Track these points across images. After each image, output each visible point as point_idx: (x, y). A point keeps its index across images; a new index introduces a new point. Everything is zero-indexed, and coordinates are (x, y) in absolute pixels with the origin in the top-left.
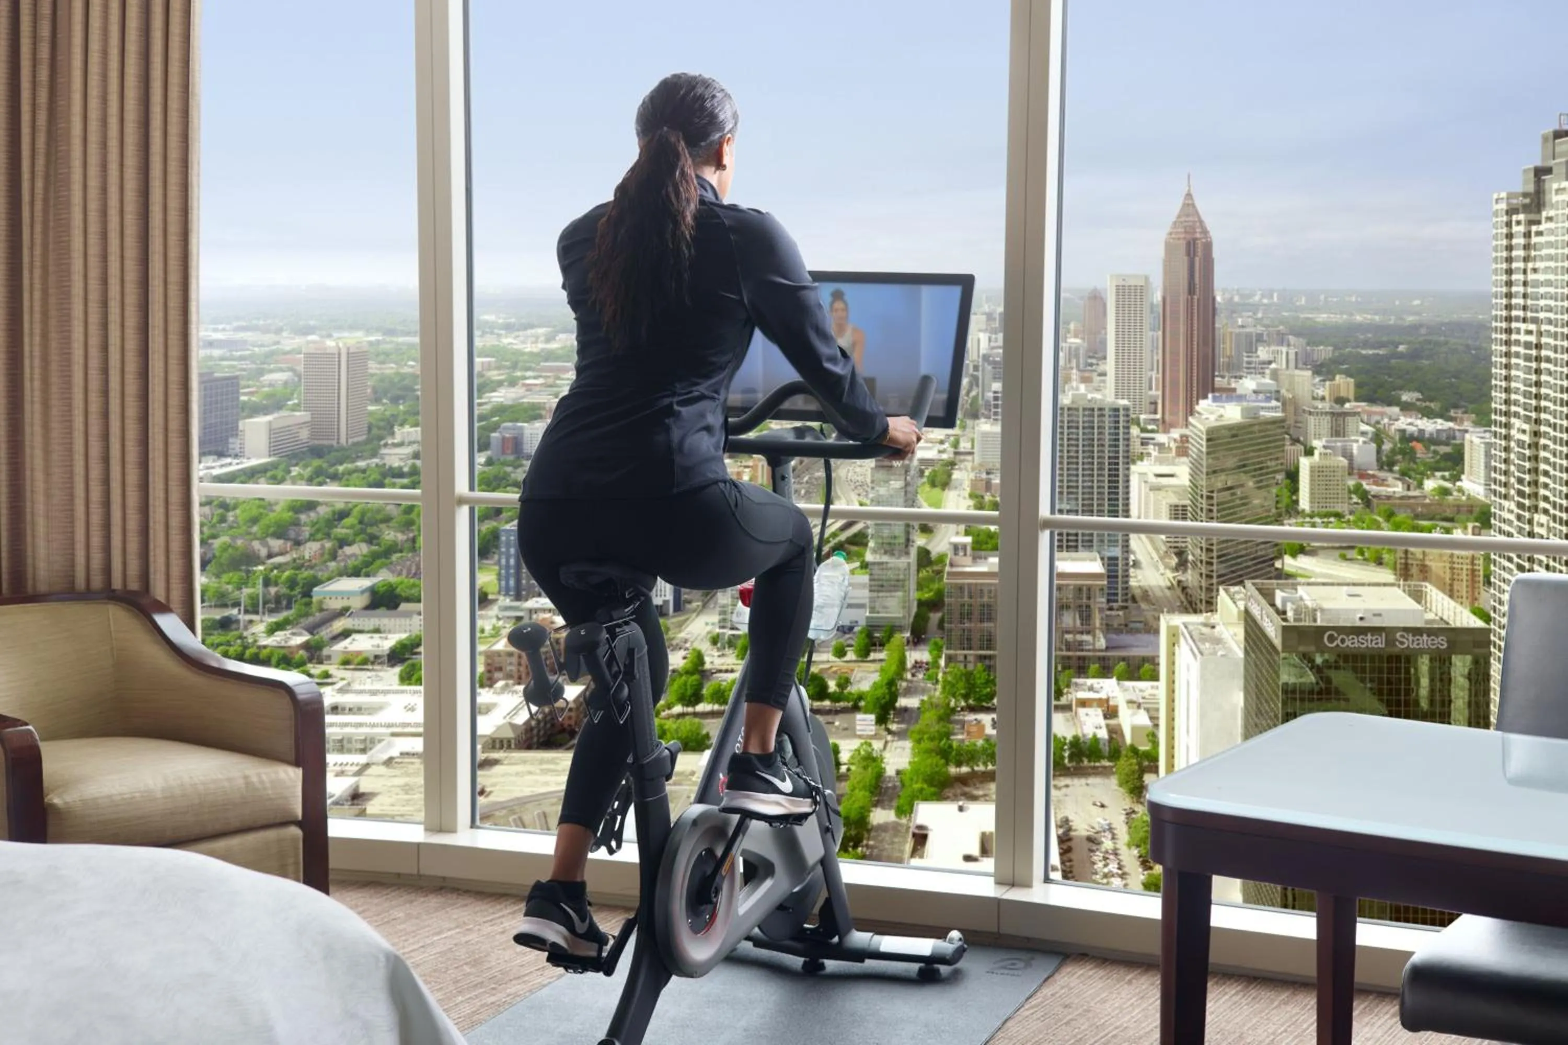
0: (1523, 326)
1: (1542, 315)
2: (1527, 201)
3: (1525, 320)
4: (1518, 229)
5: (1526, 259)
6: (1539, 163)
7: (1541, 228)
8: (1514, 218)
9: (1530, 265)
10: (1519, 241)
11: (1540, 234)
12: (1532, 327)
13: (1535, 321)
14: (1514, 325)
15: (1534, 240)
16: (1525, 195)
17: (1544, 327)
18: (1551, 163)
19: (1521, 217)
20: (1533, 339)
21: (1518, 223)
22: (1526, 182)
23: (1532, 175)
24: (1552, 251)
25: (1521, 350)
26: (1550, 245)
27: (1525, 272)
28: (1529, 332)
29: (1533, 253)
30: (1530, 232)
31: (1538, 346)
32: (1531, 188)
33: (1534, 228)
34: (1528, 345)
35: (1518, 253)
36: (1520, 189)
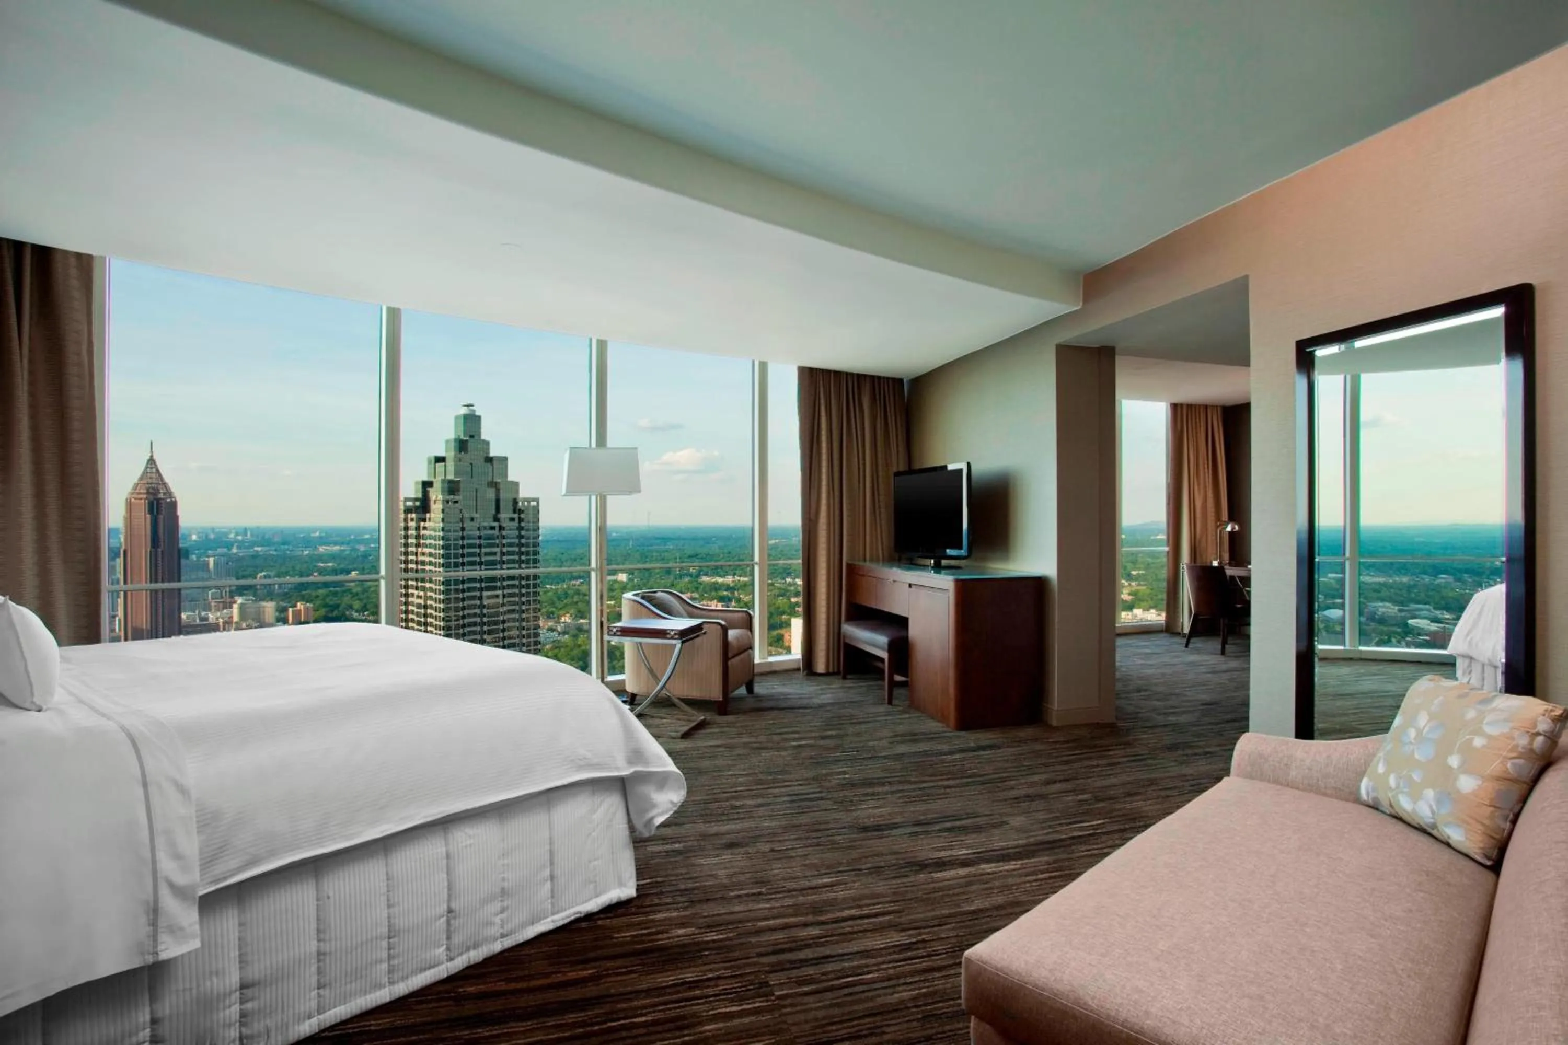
0: (416, 592)
1: (428, 585)
2: (418, 503)
3: (417, 588)
4: (412, 524)
5: (418, 545)
6: (426, 478)
7: (427, 524)
8: (409, 516)
9: (420, 550)
10: (412, 532)
11: (425, 528)
12: (422, 593)
13: (423, 589)
14: (410, 591)
15: (423, 532)
16: (416, 499)
17: (429, 594)
18: (432, 479)
19: (414, 516)
20: (421, 601)
21: (412, 520)
22: (416, 492)
23: (420, 486)
24: (432, 542)
25: (414, 608)
26: (431, 537)
27: (416, 554)
28: (419, 597)
29: (422, 542)
30: (419, 527)
31: (425, 607)
32: (420, 495)
33: (422, 524)
34: (419, 606)
35: (412, 541)
36: (413, 496)
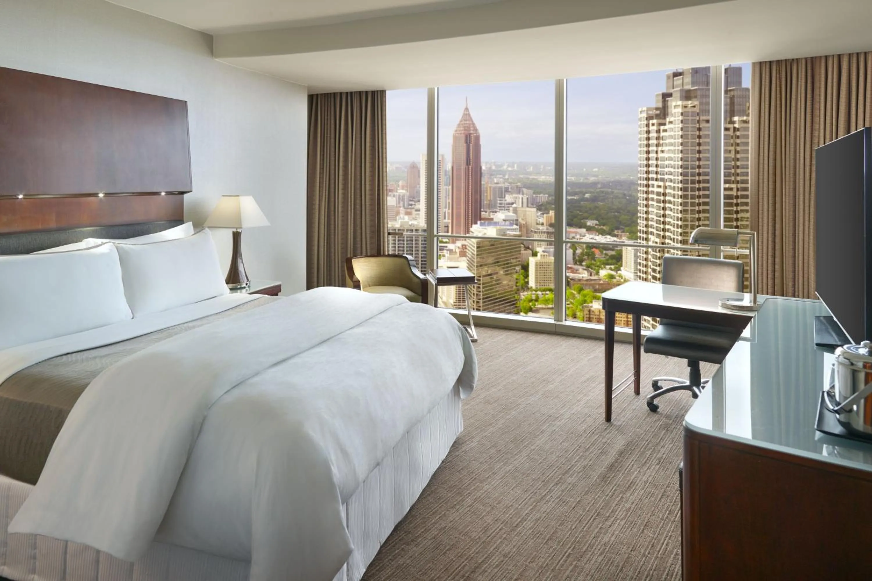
0: (656, 183)
1: (666, 177)
2: (658, 112)
3: (657, 180)
4: (653, 128)
5: (657, 145)
6: (665, 91)
7: (666, 127)
8: (651, 122)
9: (660, 149)
10: (653, 135)
11: (665, 131)
12: (661, 184)
13: (662, 180)
14: (651, 182)
15: (662, 134)
16: (657, 109)
17: (668, 184)
18: (671, 91)
19: (655, 121)
20: (661, 190)
21: (653, 125)
22: (657, 101)
23: (661, 97)
24: (672, 141)
25: (655, 197)
26: (671, 137)
27: (657, 152)
28: (659, 187)
29: (661, 142)
30: (659, 130)
31: (664, 195)
32: (660, 105)
33: (662, 128)
34: (658, 194)
35: (653, 142)
36: (654, 105)
